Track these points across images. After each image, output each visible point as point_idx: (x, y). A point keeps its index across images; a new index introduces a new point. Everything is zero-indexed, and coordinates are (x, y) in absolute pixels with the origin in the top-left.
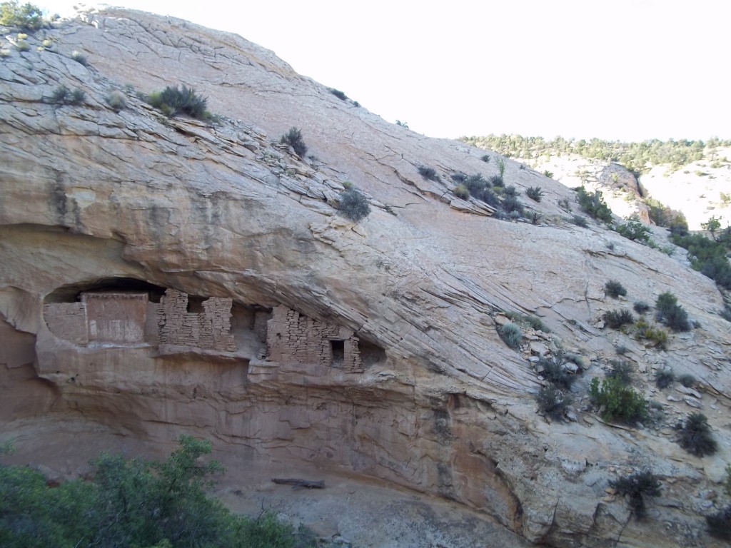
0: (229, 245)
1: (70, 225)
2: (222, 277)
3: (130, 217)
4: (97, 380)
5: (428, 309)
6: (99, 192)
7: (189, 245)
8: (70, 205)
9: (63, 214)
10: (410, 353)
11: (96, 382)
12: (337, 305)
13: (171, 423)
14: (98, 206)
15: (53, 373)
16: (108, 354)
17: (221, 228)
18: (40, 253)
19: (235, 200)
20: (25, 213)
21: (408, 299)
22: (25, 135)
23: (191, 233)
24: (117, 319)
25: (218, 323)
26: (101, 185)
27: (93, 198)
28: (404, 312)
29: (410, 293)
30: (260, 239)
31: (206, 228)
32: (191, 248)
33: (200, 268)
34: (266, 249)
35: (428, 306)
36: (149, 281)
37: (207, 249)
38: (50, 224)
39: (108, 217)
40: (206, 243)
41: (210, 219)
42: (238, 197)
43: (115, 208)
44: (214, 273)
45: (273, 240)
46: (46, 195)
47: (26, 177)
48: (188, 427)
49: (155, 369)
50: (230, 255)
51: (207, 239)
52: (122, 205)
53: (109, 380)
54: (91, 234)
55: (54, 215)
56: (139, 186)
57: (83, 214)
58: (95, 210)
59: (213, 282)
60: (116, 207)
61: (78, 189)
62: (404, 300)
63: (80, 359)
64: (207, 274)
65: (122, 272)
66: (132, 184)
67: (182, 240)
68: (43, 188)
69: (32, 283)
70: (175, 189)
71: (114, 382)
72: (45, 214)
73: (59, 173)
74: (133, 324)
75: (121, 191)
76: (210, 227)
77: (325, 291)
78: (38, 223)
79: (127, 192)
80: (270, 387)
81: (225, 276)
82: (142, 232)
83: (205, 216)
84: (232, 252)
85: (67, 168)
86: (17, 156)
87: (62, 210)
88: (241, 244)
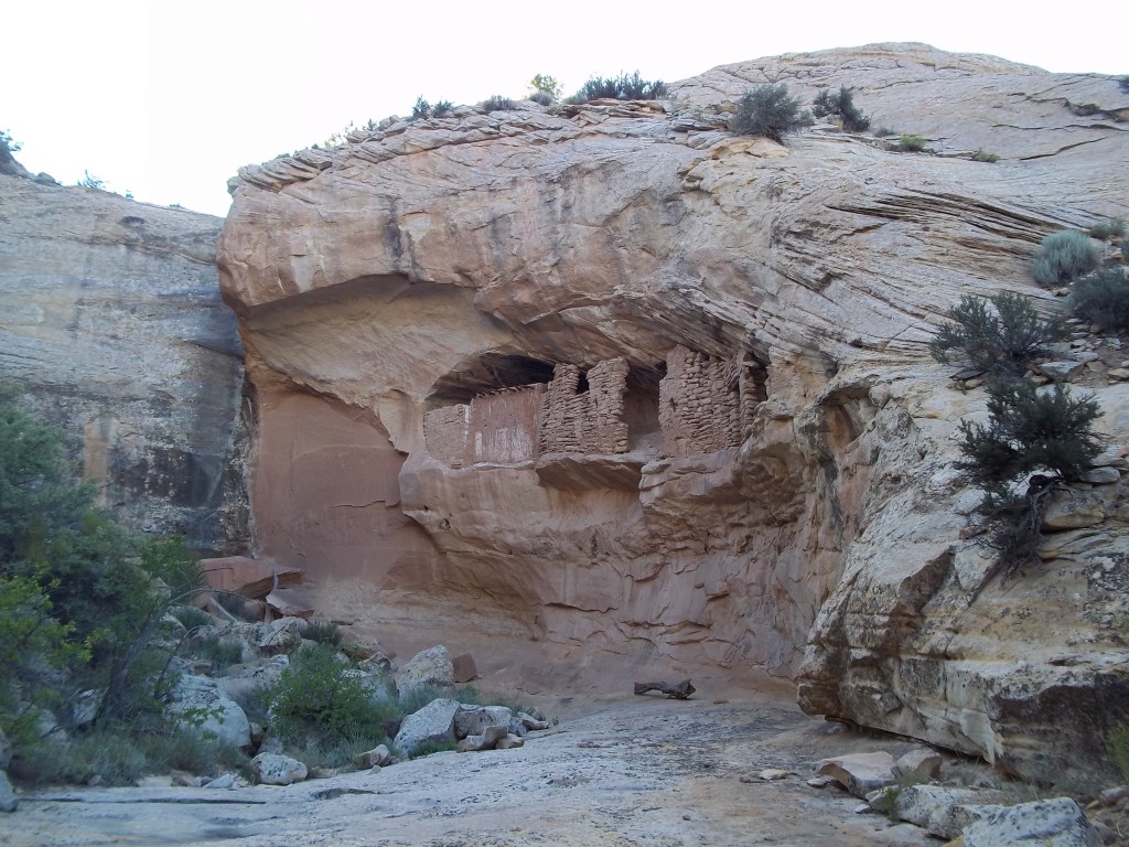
0: (584, 250)
1: (406, 270)
2: (592, 316)
3: (470, 242)
4: (477, 527)
5: (833, 242)
6: (436, 214)
7: (534, 265)
8: (404, 240)
9: (399, 256)
10: (793, 346)
11: (478, 530)
12: (716, 302)
13: (571, 607)
14: (435, 234)
15: (420, 509)
16: (481, 478)
17: (575, 225)
18: (412, 333)
19: (590, 172)
20: (359, 262)
21: (797, 235)
22: (367, 163)
23: (535, 244)
24: (503, 427)
25: (604, 404)
26: (435, 204)
27: (428, 224)
28: (786, 262)
29: (803, 221)
30: (618, 224)
31: (554, 231)
32: (537, 269)
33: (560, 305)
34: (629, 239)
35: (833, 236)
36: (531, 355)
37: (556, 264)
38: (385, 272)
39: (446, 249)
40: (555, 255)
41: (559, 215)
42: (592, 166)
43: (453, 234)
44: (579, 309)
45: (635, 217)
46: (379, 232)
47: (359, 213)
48: (591, 614)
49: (551, 508)
50: (588, 268)
51: (555, 247)
52: (460, 226)
53: (491, 527)
54: (432, 279)
55: (390, 258)
56: (479, 194)
57: (418, 250)
58: (431, 241)
59: (583, 327)
60: (453, 231)
61: (411, 216)
62: (791, 240)
63: (447, 486)
64: (572, 315)
65: (494, 344)
66: (471, 193)
67: (525, 258)
68: (376, 223)
69: (411, 381)
70: (522, 185)
71: (500, 531)
72: (378, 261)
73: (392, 199)
74: (521, 433)
75: (458, 206)
76: (560, 228)
77: (700, 281)
78: (373, 273)
79: (465, 205)
80: (670, 512)
81: (595, 310)
82: (486, 263)
83: (553, 212)
84: (591, 261)
85: (402, 192)
86: (352, 190)
87: (398, 252)
88: (598, 242)
